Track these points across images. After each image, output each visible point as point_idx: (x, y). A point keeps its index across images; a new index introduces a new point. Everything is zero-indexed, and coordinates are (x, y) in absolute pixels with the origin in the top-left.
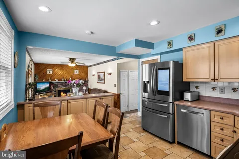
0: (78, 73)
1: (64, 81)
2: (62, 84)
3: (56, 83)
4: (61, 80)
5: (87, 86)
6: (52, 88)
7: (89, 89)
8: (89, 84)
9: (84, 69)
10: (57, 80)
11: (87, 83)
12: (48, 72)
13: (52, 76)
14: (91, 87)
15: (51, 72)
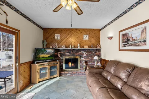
0: (87, 38)
1: (72, 47)
2: (69, 51)
3: (63, 50)
4: (69, 47)
5: (99, 55)
6: (59, 55)
7: (101, 59)
8: (102, 52)
9: (96, 33)
10: (64, 47)
11: (100, 50)
12: (56, 38)
13: (59, 42)
14: (105, 56)
15: (59, 38)
